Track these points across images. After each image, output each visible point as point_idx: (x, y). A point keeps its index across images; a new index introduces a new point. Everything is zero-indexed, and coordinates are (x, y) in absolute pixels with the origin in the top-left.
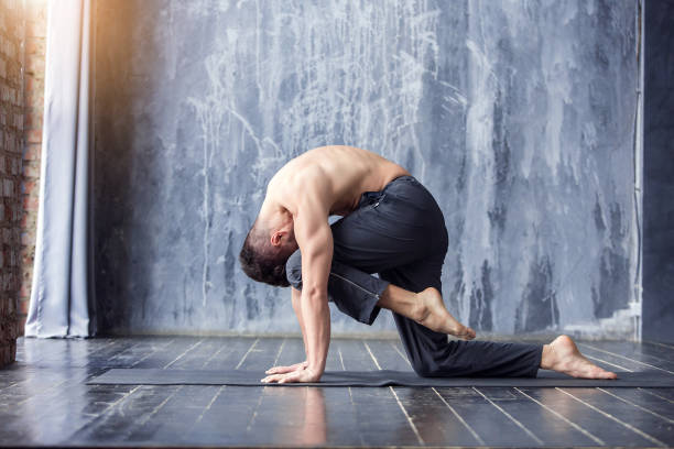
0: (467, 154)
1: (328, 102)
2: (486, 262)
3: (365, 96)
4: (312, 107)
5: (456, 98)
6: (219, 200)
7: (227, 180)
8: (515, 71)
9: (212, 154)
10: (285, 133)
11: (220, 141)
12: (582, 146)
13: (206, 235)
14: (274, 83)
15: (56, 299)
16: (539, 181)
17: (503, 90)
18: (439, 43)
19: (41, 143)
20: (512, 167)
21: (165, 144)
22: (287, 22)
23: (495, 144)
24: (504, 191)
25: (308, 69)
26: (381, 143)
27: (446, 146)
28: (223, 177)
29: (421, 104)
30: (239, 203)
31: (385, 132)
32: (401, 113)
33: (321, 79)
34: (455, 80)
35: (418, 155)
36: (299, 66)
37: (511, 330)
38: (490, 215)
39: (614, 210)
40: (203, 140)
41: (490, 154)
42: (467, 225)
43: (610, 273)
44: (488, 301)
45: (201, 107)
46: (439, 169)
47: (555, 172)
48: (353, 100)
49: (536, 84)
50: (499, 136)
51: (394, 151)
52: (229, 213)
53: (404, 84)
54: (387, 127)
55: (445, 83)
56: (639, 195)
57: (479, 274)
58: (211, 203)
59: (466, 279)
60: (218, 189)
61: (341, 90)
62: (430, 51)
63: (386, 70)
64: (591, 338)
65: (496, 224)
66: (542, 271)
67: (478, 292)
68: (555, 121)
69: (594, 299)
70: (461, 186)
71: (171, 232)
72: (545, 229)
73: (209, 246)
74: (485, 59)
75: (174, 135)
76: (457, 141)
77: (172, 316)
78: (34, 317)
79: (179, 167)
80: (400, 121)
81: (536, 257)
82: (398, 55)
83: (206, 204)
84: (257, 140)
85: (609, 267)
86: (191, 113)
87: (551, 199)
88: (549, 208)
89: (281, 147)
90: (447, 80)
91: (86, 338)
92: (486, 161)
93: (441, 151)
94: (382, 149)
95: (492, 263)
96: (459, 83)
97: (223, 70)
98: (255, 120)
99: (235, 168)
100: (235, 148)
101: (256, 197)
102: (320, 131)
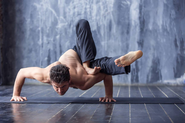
0: (130, 21)
1: (82, 4)
3: (95, 2)
4: (77, 6)
5: (126, 2)
6: (45, 38)
7: (48, 31)
9: (42, 23)
10: (67, 15)
11: (45, 18)
12: (170, 18)
13: (41, 50)
16: (155, 31)
20: (146, 26)
21: (26, 19)
23: (140, 18)
24: (143, 34)
26: (100, 18)
27: (123, 18)
28: (46, 31)
29: (114, 4)
30: (52, 39)
31: (102, 14)
32: (107, 7)
35: (113, 22)
37: (145, 82)
38: (138, 42)
39: (181, 40)
40: (39, 18)
41: (138, 21)
42: (130, 46)
43: (180, 62)
44: (137, 72)
45: (38, 6)
46: (120, 27)
47: (161, 27)
50: (141, 15)
51: (105, 21)
52: (48, 43)
54: (102, 12)
57: (134, 63)
58: (42, 39)
60: (45, 35)
64: (173, 85)
65: (140, 46)
66: (156, 62)
68: (161, 9)
69: (174, 71)
70: (128, 32)
71: (29, 49)
72: (157, 47)
73: (42, 54)
75: (29, 16)
76: (127, 17)
79: (31, 27)
80: (107, 10)
81: (154, 57)
83: (40, 40)
84: (58, 18)
85: (179, 60)
86: (35, 8)
87: (159, 37)
88: (158, 40)
89: (66, 20)
92: (136, 24)
93: (121, 20)
94: (101, 20)
98: (57, 10)
99: (50, 27)
100: (50, 20)
101: (58, 37)
102: (79, 14)
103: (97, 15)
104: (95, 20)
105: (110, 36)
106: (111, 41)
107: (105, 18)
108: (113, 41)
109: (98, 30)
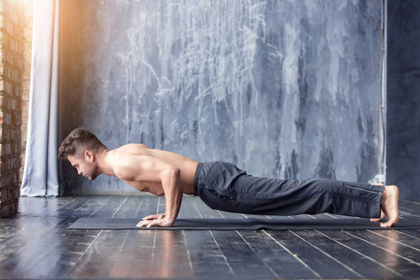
0: (283, 87)
1: (200, 56)
2: (294, 151)
3: (222, 52)
4: (191, 58)
5: (276, 53)
6: (135, 114)
7: (140, 102)
8: (311, 38)
9: (131, 86)
10: (175, 74)
11: (136, 79)
12: (350, 82)
13: (127, 135)
14: (168, 44)
15: (39, 173)
16: (325, 103)
17: (304, 49)
18: (266, 21)
19: (29, 80)
20: (309, 94)
21: (103, 81)
22: (176, 8)
23: (299, 81)
24: (305, 109)
25: (188, 36)
26: (232, 80)
27: (270, 82)
28: (137, 101)
29: (256, 57)
30: (147, 116)
31: (234, 73)
32: (243, 62)
33: (196, 42)
34: (276, 43)
35: (254, 88)
36: (183, 34)
38: (296, 123)
39: (369, 118)
40: (125, 78)
41: (296, 87)
42: (283, 129)
43: (367, 157)
44: (295, 174)
45: (124, 58)
46: (266, 95)
47: (334, 97)
48: (215, 54)
49: (323, 45)
50: (301, 76)
51: (239, 84)
52: (141, 122)
53: (245, 45)
54: (235, 70)
55: (269, 45)
56: (385, 111)
57: (290, 158)
58: (130, 116)
59: (282, 161)
60: (134, 107)
61: (208, 48)
62: (260, 25)
63: (234, 37)
65: (300, 129)
66: (326, 156)
67: (289, 168)
68: (335, 67)
69: (357, 173)
70: (279, 105)
71: (106, 133)
72: (328, 132)
74: (293, 31)
75: (108, 75)
76: (277, 79)
77: (107, 184)
78: (26, 184)
79: (111, 94)
80: (243, 67)
81: (323, 148)
82: (242, 27)
83: (127, 117)
84: (157, 78)
85: (366, 154)
86: (118, 62)
87: (332, 114)
88: (331, 119)
89: (172, 82)
90: (271, 43)
91: (57, 197)
92: (294, 91)
93: (267, 85)
94: (233, 83)
95: (297, 152)
96: (278, 44)
97: (137, 36)
98: (157, 66)
99: (145, 95)
100: (145, 83)
101: (157, 112)
102: (195, 73)
103: (226, 75)
104: (222, 83)
105: (248, 112)
106: (250, 119)
107: (240, 81)
108: (254, 120)
109: (227, 101)
